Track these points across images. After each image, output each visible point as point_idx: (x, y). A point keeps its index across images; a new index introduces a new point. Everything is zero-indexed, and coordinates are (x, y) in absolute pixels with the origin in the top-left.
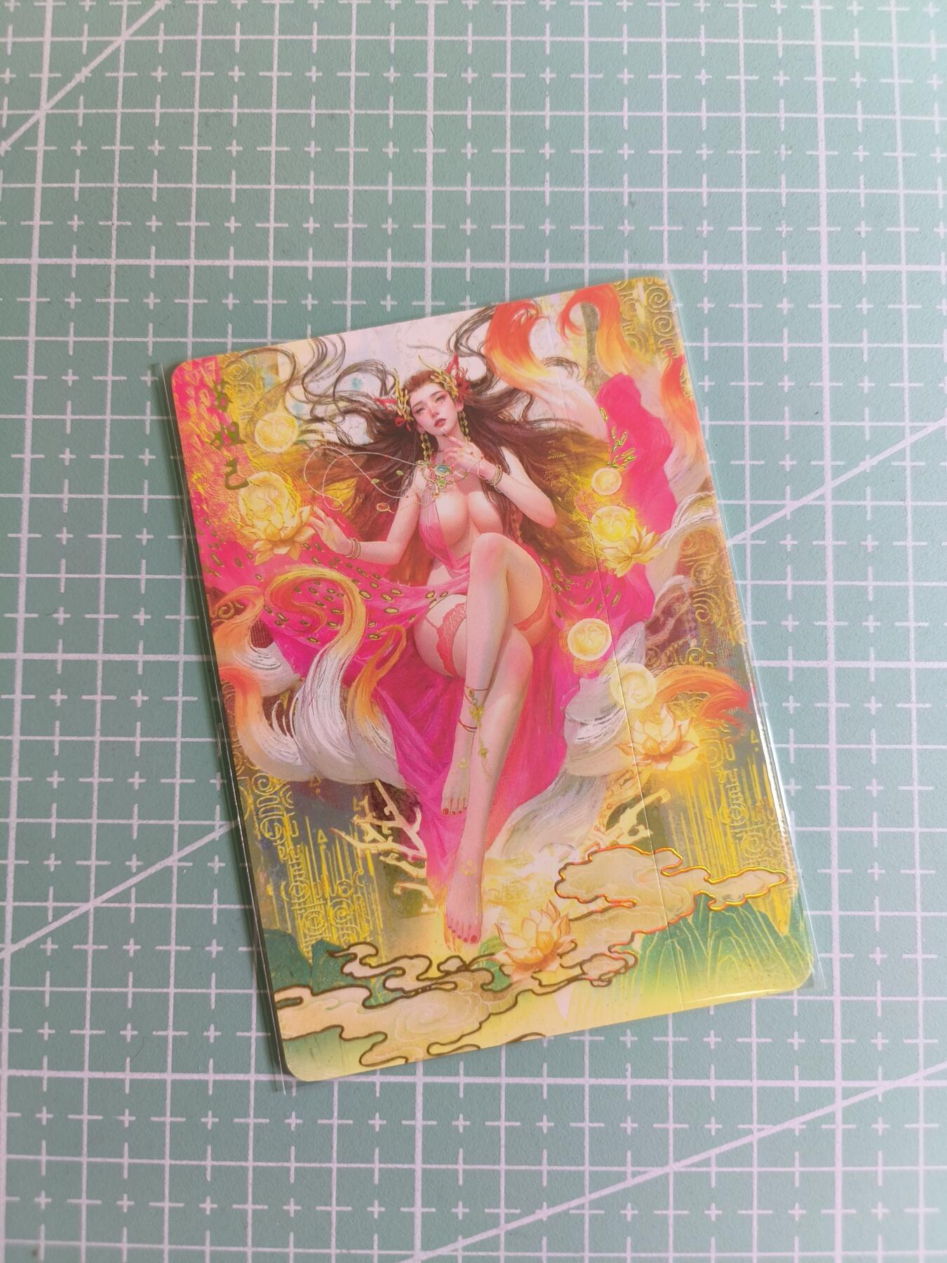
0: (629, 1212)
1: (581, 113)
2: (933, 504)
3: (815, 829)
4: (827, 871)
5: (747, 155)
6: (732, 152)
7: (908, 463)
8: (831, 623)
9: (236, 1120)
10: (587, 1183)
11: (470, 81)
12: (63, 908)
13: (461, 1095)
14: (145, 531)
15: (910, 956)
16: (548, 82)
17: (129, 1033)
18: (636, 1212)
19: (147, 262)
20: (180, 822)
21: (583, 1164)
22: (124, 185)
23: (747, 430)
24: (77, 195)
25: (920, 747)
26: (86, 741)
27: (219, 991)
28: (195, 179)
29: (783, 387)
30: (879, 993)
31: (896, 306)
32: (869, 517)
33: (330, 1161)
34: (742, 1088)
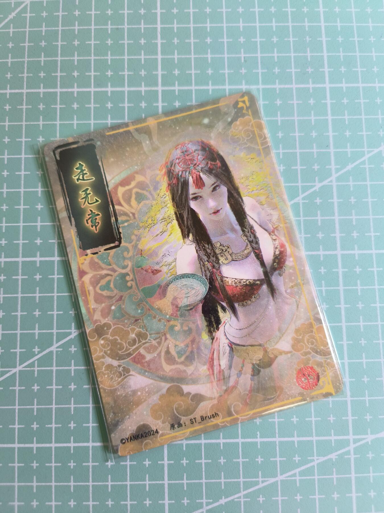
0: (261, 499)
1: (222, 25)
2: (379, 183)
3: (335, 324)
4: (341, 343)
5: (293, 41)
6: (286, 39)
7: (367, 166)
8: (338, 235)
9: (84, 464)
10: (242, 487)
11: (175, 13)
12: (5, 371)
13: (184, 449)
14: (40, 204)
15: (379, 379)
16: (208, 13)
17: (35, 426)
18: (264, 499)
19: (40, 90)
20: (57, 331)
21: (240, 478)
22: (29, 59)
23: (298, 154)
24: (9, 64)
25: (379, 287)
26: (15, 297)
27: (75, 406)
28: (59, 55)
29: (312, 135)
30: (367, 396)
31: (359, 101)
32: (352, 189)
33: (126, 481)
34: (308, 441)
